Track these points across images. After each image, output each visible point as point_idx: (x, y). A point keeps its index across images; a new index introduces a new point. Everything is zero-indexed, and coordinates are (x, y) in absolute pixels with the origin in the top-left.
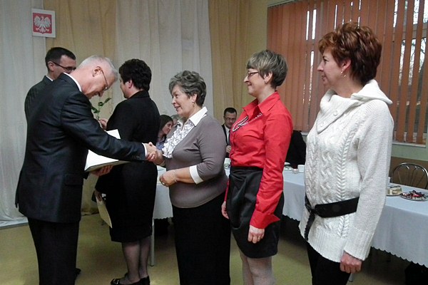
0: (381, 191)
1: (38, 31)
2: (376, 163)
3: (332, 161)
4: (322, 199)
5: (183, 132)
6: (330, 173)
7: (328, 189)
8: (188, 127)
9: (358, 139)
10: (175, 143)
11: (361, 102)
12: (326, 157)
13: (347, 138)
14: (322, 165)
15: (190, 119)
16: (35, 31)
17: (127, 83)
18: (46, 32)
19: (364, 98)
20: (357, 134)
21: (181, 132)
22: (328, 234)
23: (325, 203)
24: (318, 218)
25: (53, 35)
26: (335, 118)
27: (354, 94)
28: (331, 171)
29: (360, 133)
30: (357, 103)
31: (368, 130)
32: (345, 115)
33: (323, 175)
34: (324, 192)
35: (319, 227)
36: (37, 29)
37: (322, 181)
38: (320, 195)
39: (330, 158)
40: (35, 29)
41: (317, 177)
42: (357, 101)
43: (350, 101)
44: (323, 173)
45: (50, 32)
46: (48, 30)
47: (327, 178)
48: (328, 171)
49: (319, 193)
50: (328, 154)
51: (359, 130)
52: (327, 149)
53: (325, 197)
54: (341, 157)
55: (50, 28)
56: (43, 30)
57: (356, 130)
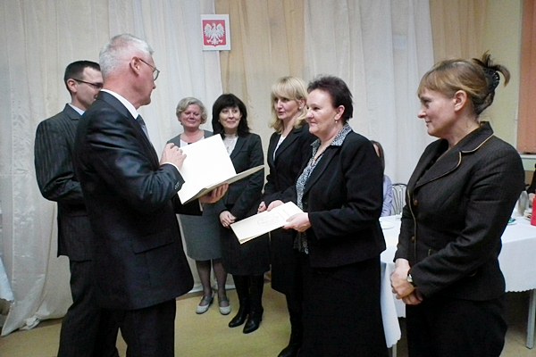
1: (210, 44)
16: (206, 44)
18: (220, 44)
25: (227, 47)
36: (208, 41)
40: (206, 41)
45: (224, 43)
46: (221, 41)
55: (224, 38)
56: (215, 42)
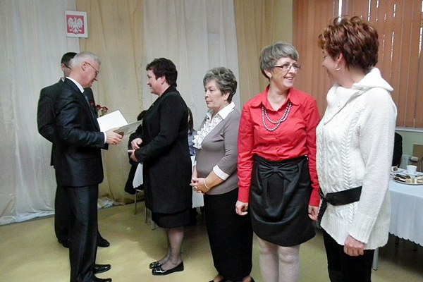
0: (383, 176)
1: (72, 32)
2: (377, 150)
3: (336, 150)
4: (332, 187)
5: (212, 124)
6: (336, 162)
7: (335, 177)
8: (217, 120)
9: (360, 127)
10: (204, 135)
11: (361, 92)
12: (331, 146)
13: (349, 127)
14: (329, 155)
15: (219, 113)
16: (69, 32)
17: (160, 79)
18: (79, 33)
19: (365, 88)
20: (359, 122)
21: (210, 124)
22: (341, 222)
23: (335, 191)
24: (330, 206)
25: (85, 35)
26: (339, 109)
27: (355, 84)
28: (337, 160)
29: (361, 121)
30: (358, 93)
31: (369, 118)
32: (348, 105)
33: (330, 165)
34: (332, 181)
35: (331, 215)
37: (330, 169)
38: (329, 184)
39: (334, 148)
40: (69, 30)
41: (326, 166)
42: (357, 91)
43: (351, 92)
44: (330, 162)
45: (83, 32)
46: (81, 31)
47: (334, 167)
48: (334, 160)
49: (329, 182)
50: (333, 144)
51: (360, 118)
52: (331, 139)
53: (334, 186)
54: (345, 145)
55: (83, 29)
56: (76, 31)
57: (357, 118)
